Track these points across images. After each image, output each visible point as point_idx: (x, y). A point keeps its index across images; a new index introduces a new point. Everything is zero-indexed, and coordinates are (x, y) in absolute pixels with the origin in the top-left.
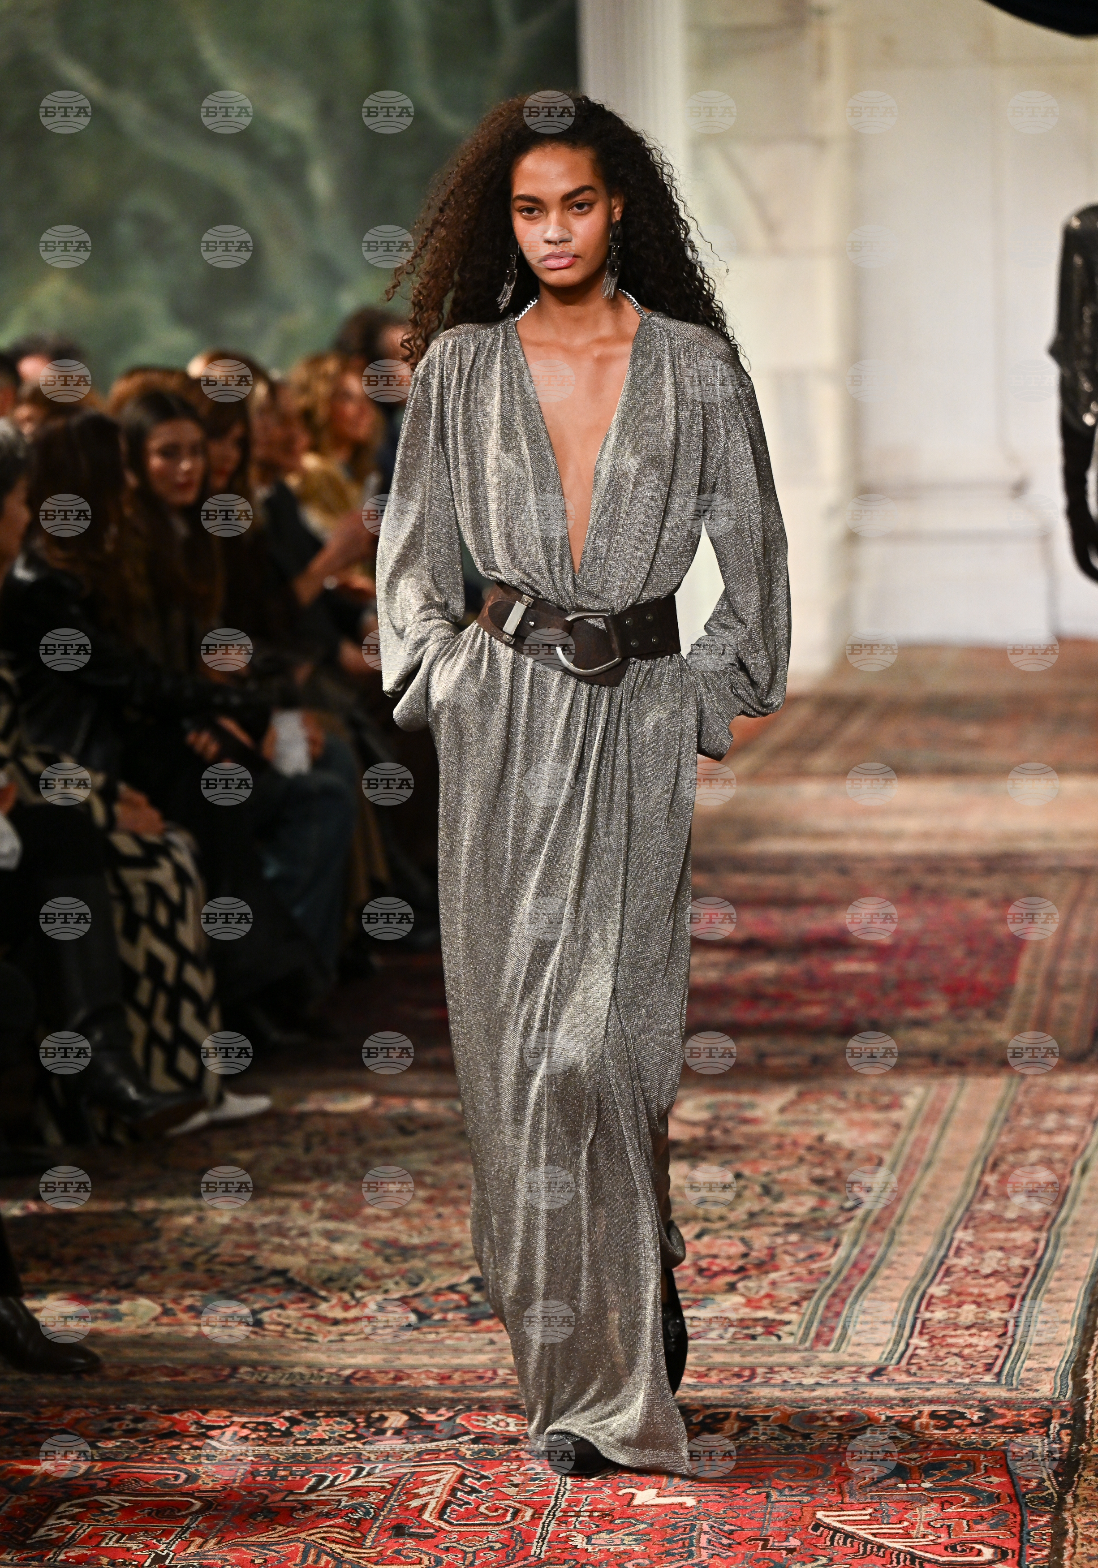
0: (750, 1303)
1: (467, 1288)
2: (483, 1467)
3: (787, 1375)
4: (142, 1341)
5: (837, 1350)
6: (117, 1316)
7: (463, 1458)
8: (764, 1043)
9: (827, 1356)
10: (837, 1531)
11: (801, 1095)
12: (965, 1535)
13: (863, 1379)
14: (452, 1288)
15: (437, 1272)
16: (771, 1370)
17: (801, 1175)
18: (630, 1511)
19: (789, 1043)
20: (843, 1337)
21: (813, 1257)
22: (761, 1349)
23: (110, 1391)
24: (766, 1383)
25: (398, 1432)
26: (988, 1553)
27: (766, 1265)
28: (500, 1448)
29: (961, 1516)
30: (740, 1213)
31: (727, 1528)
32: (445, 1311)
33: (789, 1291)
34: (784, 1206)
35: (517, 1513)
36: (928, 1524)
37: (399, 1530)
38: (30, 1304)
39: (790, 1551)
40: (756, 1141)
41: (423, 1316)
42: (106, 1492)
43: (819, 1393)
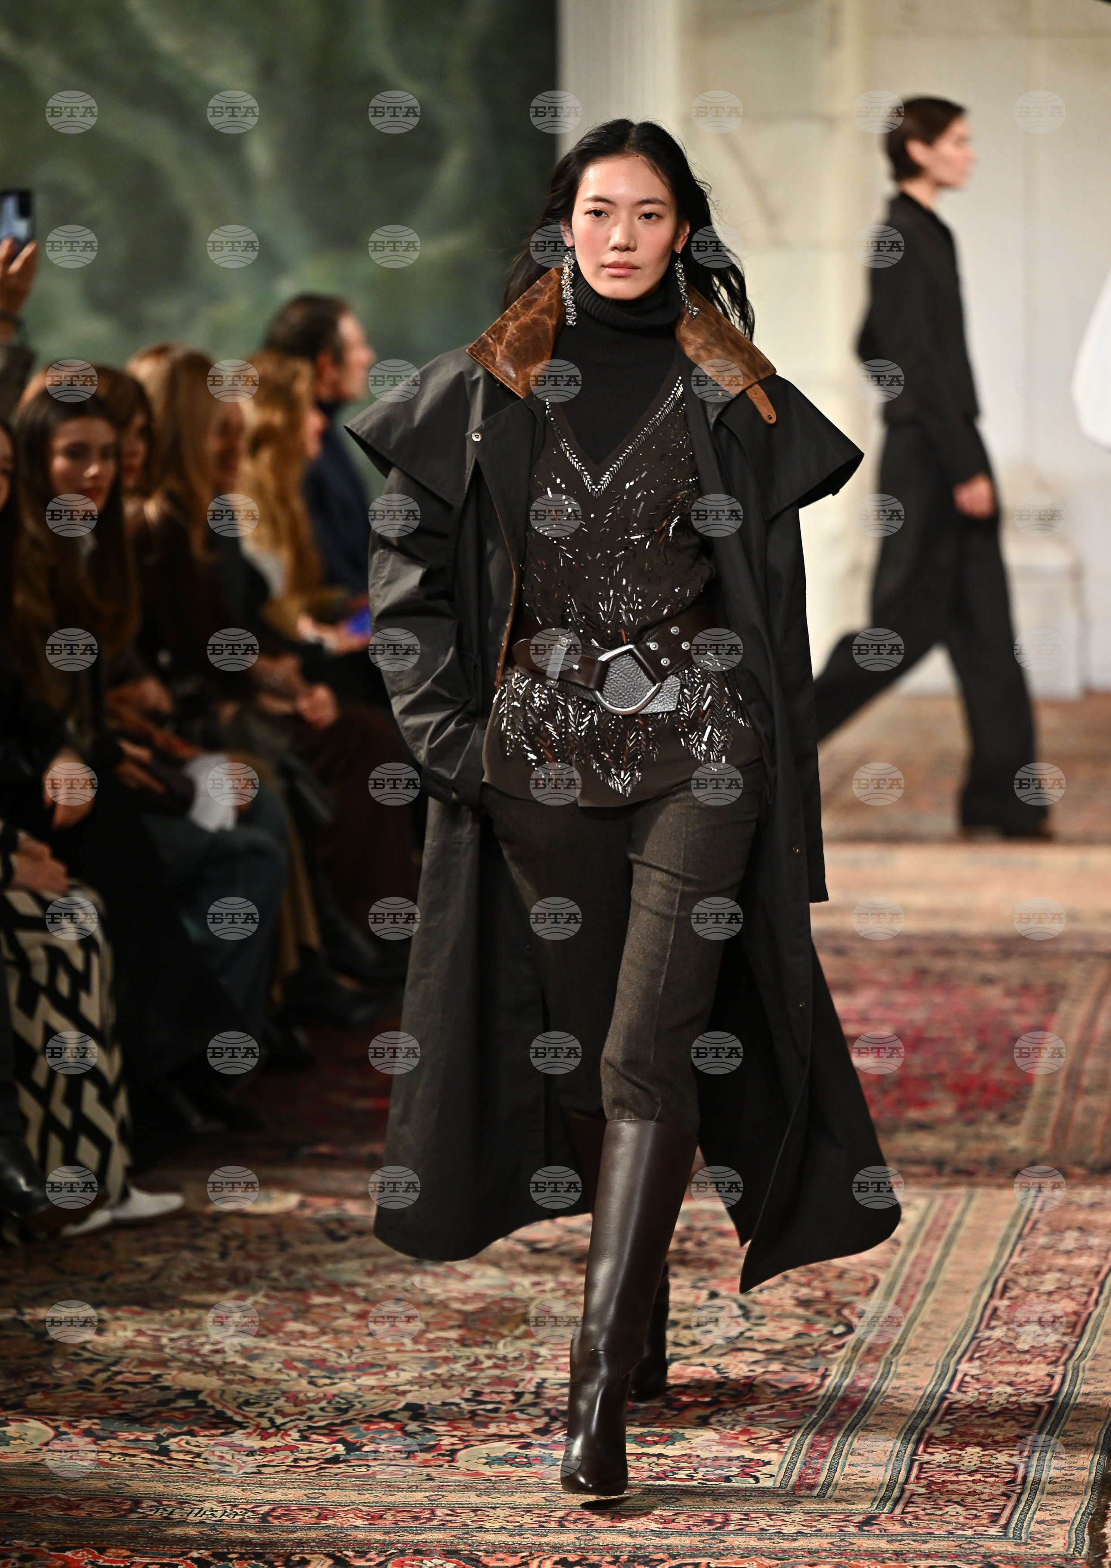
1: (403, 1416)
5: (822, 1495)
6: (4, 1440)
9: (810, 1503)
13: (851, 1529)
14: (386, 1416)
15: (368, 1396)
17: (785, 1295)
21: (797, 1389)
22: (735, 1493)
24: (741, 1531)
27: (743, 1396)
32: (377, 1441)
33: (769, 1427)
34: (764, 1330)
41: (352, 1447)
43: (801, 1543)
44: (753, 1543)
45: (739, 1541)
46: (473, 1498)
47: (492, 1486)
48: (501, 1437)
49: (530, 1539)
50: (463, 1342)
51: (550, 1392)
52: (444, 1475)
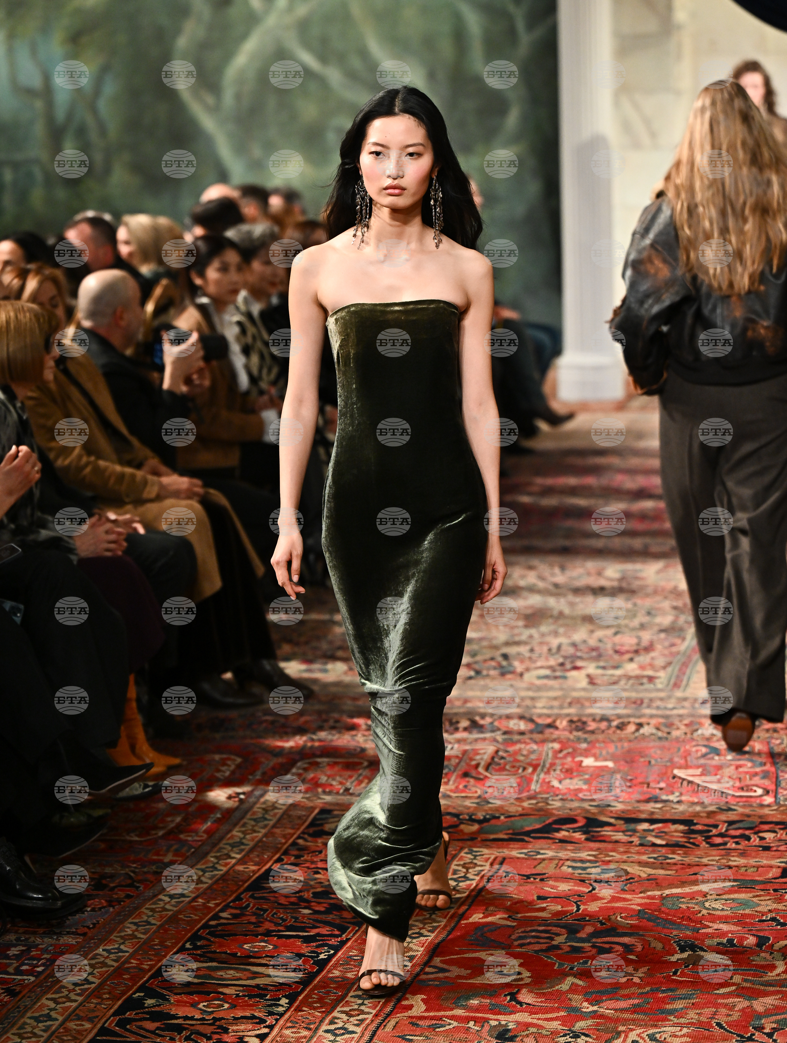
0: (642, 667)
1: (500, 659)
2: (508, 746)
3: (659, 703)
4: (338, 684)
5: (684, 690)
6: (326, 671)
7: (497, 741)
8: (648, 540)
9: (679, 694)
10: (684, 779)
11: (666, 567)
12: (748, 782)
13: (697, 705)
14: (492, 659)
15: (484, 651)
16: (651, 700)
17: (666, 605)
18: (581, 769)
19: (660, 540)
20: (687, 685)
21: (673, 645)
22: (646, 690)
23: (322, 707)
24: (649, 707)
25: (465, 729)
26: (760, 792)
27: (649, 648)
28: (516, 737)
29: (747, 773)
30: (636, 623)
31: (629, 778)
32: (488, 669)
33: (660, 662)
34: (658, 620)
35: (524, 769)
36: (730, 777)
37: (466, 775)
38: (282, 665)
39: (661, 789)
40: (642, 588)
41: (478, 672)
42: (321, 756)
43: (675, 712)
44: (654, 712)
45: (648, 711)
46: (531, 694)
47: (539, 689)
48: (542, 667)
49: (556, 711)
50: (526, 626)
51: (564, 648)
52: (519, 684)
